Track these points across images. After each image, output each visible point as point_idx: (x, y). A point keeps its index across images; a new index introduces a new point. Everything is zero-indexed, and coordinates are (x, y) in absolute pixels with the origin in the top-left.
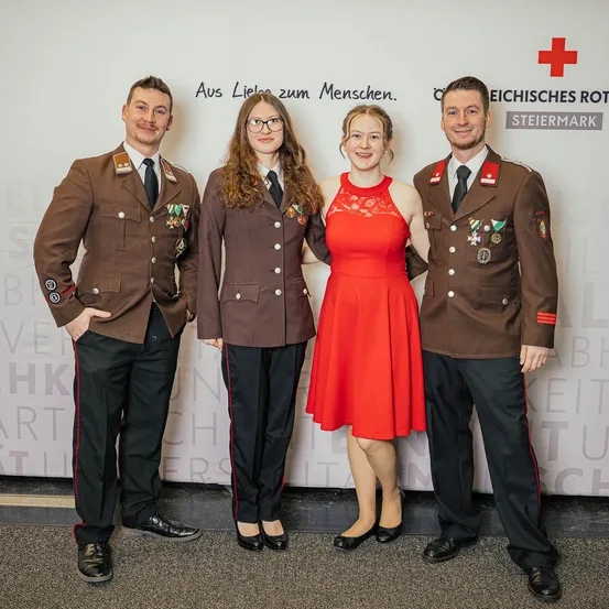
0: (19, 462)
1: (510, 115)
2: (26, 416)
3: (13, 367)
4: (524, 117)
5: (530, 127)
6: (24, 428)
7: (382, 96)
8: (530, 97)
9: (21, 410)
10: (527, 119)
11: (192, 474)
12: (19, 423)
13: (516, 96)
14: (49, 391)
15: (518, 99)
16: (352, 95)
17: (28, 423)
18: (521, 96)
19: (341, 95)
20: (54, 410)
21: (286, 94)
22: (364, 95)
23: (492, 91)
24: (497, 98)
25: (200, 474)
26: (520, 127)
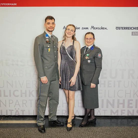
0: (23, 112)
1: (132, 32)
2: (25, 102)
3: (21, 91)
4: (135, 33)
5: (137, 35)
6: (24, 104)
7: (104, 29)
8: (137, 29)
9: (23, 101)
10: (136, 33)
11: (62, 113)
12: (23, 103)
13: (134, 28)
14: (30, 96)
15: (134, 29)
16: (98, 29)
17: (25, 104)
18: (135, 28)
19: (96, 29)
20: (31, 100)
21: (83, 28)
22: (101, 28)
23: (129, 27)
24: (130, 29)
25: (64, 113)
26: (135, 35)
